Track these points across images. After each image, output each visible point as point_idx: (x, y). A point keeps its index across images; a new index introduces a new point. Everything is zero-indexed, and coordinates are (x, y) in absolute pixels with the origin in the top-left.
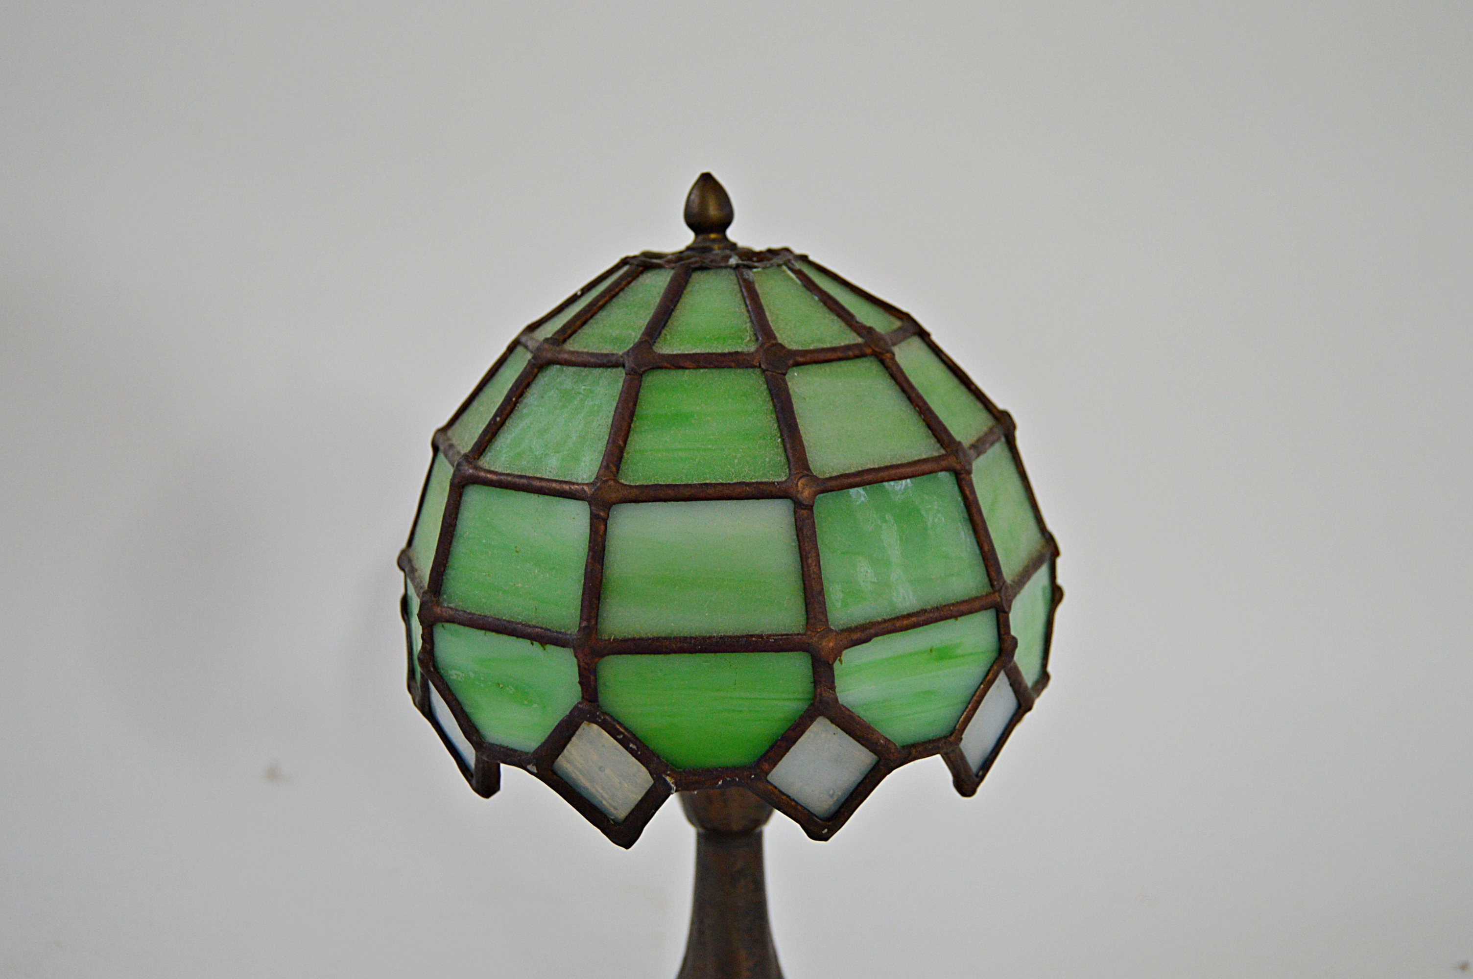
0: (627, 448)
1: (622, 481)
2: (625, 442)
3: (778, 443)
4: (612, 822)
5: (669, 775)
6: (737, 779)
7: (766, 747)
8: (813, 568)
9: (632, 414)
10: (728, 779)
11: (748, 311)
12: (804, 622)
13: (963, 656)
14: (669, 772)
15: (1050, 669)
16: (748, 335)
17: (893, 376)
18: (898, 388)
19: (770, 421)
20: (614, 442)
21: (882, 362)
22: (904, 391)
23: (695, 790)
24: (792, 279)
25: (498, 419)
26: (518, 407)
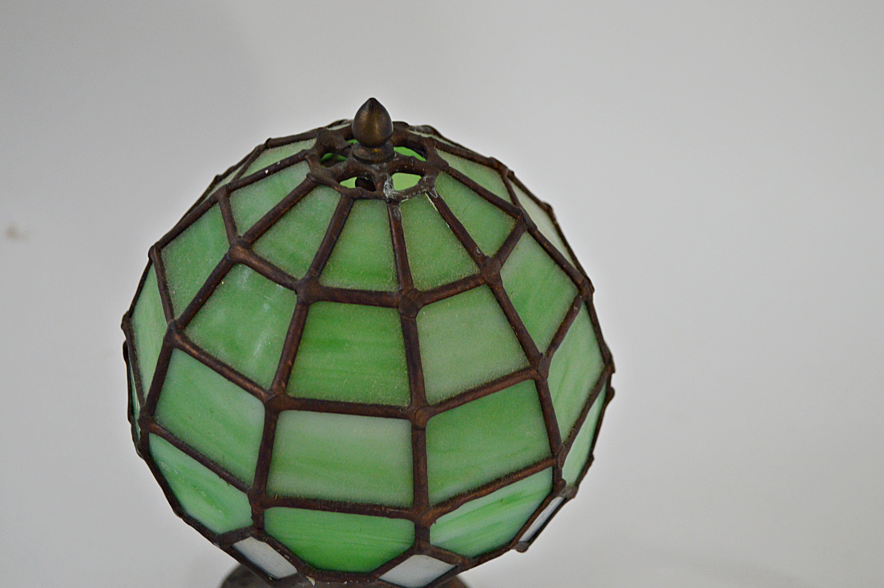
0: (295, 366)
1: (289, 394)
2: (293, 362)
3: (405, 374)
4: (271, 579)
5: (311, 577)
6: (357, 582)
7: (379, 565)
8: (421, 469)
9: (300, 338)
10: (351, 581)
11: (394, 250)
12: (412, 501)
13: (526, 497)
14: (311, 575)
15: (595, 453)
16: (391, 274)
17: (499, 301)
18: (501, 310)
19: (401, 355)
20: (285, 362)
21: (492, 290)
22: (506, 313)
23: (328, 582)
24: (432, 206)
25: (200, 300)
26: (216, 292)
